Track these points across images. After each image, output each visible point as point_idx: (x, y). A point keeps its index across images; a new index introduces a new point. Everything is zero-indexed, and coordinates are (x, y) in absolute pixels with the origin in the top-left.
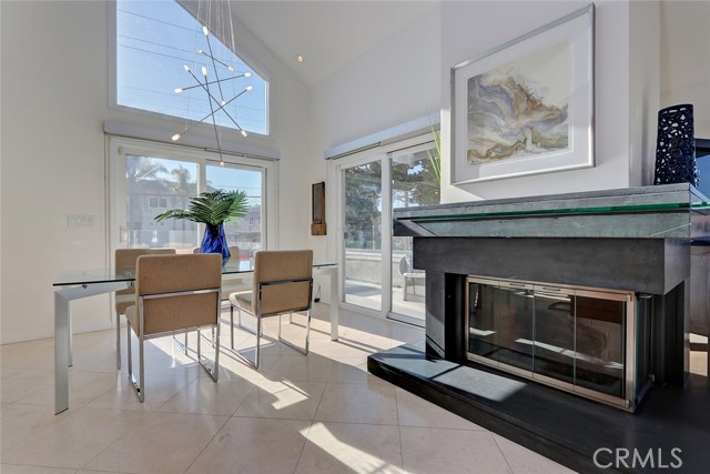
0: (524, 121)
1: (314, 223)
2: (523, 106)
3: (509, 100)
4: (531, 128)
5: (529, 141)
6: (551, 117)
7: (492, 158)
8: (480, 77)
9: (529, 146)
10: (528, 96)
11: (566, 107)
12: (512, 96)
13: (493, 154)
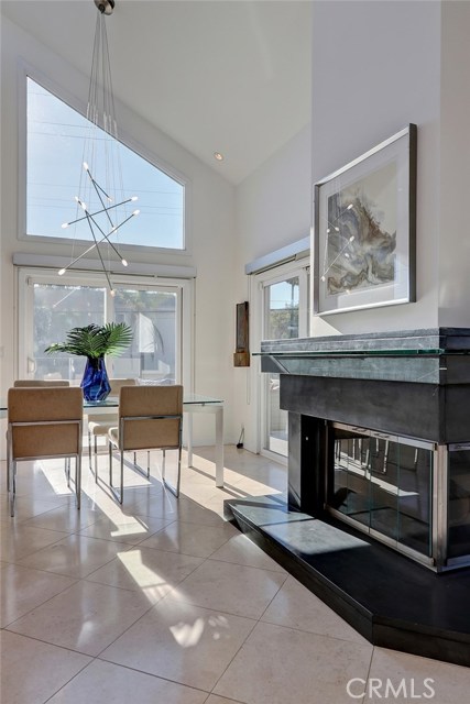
0: (367, 248)
1: (237, 352)
2: (366, 231)
3: (357, 224)
4: (372, 256)
5: (370, 272)
6: (385, 245)
7: (345, 287)
8: (336, 196)
9: (371, 276)
10: (370, 220)
11: (395, 235)
12: (359, 220)
13: (346, 283)
